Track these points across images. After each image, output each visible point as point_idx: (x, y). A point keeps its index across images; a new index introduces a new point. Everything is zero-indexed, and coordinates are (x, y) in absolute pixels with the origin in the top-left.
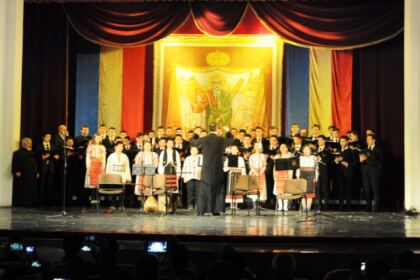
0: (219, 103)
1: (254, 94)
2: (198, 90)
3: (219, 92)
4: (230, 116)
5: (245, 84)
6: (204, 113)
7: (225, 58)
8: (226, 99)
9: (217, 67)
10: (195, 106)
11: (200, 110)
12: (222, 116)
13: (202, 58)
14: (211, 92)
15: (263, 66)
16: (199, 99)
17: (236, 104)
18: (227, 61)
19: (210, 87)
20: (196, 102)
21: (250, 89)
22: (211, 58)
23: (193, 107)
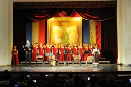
0: (65, 36)
1: (75, 33)
2: (59, 32)
3: (65, 33)
4: (68, 39)
5: (72, 31)
6: (61, 39)
7: (67, 24)
8: (67, 35)
9: (64, 26)
10: (59, 37)
11: (60, 38)
12: (66, 39)
13: (60, 24)
14: (63, 33)
15: (77, 26)
16: (60, 35)
17: (70, 36)
18: (67, 25)
19: (63, 31)
20: (59, 36)
21: (73, 32)
22: (63, 23)
23: (58, 37)
